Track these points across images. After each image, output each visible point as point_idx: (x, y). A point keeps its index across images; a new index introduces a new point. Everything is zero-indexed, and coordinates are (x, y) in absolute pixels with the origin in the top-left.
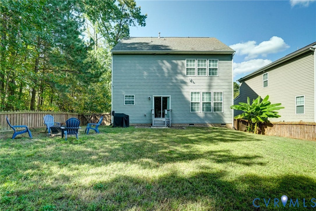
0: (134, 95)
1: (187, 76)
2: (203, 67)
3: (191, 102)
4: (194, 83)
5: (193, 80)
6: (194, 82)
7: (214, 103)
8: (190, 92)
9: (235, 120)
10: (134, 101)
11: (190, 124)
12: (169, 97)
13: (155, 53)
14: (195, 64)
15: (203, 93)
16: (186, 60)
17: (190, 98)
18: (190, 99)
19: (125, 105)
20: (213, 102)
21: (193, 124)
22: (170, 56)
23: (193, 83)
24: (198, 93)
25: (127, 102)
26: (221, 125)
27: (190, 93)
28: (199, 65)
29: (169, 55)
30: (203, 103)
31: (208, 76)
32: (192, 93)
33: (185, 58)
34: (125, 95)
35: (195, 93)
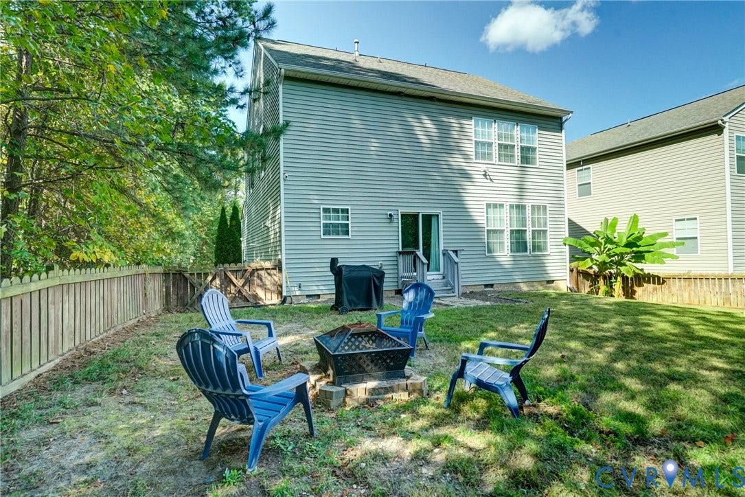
0: (349, 207)
1: (477, 161)
2: (509, 143)
3: (486, 228)
4: (491, 180)
5: (490, 174)
6: (492, 177)
7: (533, 230)
8: (485, 203)
9: (572, 270)
10: (348, 224)
11: (486, 286)
12: (438, 216)
13: (399, 90)
14: (491, 131)
15: (512, 206)
16: (473, 120)
17: (485, 218)
18: (485, 222)
19: (322, 237)
20: (531, 229)
21: (492, 286)
22: (436, 103)
23: (489, 181)
24: (502, 206)
25: (328, 229)
27: (485, 207)
28: (500, 137)
29: (434, 101)
30: (512, 232)
31: (520, 165)
32: (488, 206)
33: (468, 115)
34: (322, 207)
35: (495, 206)
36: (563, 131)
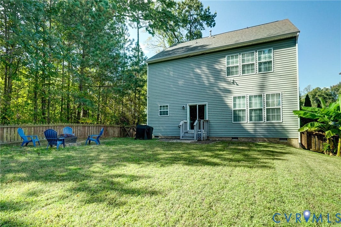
0: (168, 105)
1: (228, 77)
2: (250, 63)
3: (233, 109)
4: (237, 84)
5: (236, 81)
6: (237, 83)
7: (267, 109)
8: (232, 97)
9: (302, 133)
10: (168, 111)
11: (233, 138)
12: (206, 105)
13: (188, 55)
14: (238, 61)
15: (250, 97)
16: (226, 57)
17: (233, 104)
18: (233, 106)
19: (159, 116)
20: (266, 108)
21: (237, 138)
22: (206, 55)
23: (236, 85)
24: (244, 97)
25: (161, 113)
26: (278, 140)
27: (232, 99)
28: (243, 61)
29: (204, 54)
30: (251, 111)
31: (258, 73)
32: (235, 98)
33: (224, 56)
34: (159, 105)
35: (239, 97)
36: (297, 44)
